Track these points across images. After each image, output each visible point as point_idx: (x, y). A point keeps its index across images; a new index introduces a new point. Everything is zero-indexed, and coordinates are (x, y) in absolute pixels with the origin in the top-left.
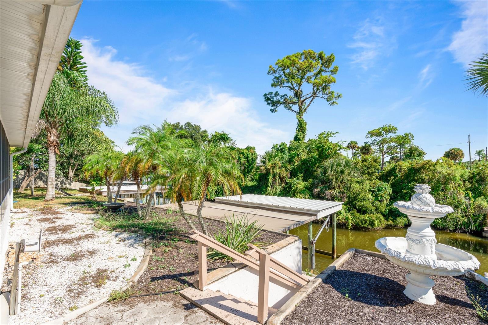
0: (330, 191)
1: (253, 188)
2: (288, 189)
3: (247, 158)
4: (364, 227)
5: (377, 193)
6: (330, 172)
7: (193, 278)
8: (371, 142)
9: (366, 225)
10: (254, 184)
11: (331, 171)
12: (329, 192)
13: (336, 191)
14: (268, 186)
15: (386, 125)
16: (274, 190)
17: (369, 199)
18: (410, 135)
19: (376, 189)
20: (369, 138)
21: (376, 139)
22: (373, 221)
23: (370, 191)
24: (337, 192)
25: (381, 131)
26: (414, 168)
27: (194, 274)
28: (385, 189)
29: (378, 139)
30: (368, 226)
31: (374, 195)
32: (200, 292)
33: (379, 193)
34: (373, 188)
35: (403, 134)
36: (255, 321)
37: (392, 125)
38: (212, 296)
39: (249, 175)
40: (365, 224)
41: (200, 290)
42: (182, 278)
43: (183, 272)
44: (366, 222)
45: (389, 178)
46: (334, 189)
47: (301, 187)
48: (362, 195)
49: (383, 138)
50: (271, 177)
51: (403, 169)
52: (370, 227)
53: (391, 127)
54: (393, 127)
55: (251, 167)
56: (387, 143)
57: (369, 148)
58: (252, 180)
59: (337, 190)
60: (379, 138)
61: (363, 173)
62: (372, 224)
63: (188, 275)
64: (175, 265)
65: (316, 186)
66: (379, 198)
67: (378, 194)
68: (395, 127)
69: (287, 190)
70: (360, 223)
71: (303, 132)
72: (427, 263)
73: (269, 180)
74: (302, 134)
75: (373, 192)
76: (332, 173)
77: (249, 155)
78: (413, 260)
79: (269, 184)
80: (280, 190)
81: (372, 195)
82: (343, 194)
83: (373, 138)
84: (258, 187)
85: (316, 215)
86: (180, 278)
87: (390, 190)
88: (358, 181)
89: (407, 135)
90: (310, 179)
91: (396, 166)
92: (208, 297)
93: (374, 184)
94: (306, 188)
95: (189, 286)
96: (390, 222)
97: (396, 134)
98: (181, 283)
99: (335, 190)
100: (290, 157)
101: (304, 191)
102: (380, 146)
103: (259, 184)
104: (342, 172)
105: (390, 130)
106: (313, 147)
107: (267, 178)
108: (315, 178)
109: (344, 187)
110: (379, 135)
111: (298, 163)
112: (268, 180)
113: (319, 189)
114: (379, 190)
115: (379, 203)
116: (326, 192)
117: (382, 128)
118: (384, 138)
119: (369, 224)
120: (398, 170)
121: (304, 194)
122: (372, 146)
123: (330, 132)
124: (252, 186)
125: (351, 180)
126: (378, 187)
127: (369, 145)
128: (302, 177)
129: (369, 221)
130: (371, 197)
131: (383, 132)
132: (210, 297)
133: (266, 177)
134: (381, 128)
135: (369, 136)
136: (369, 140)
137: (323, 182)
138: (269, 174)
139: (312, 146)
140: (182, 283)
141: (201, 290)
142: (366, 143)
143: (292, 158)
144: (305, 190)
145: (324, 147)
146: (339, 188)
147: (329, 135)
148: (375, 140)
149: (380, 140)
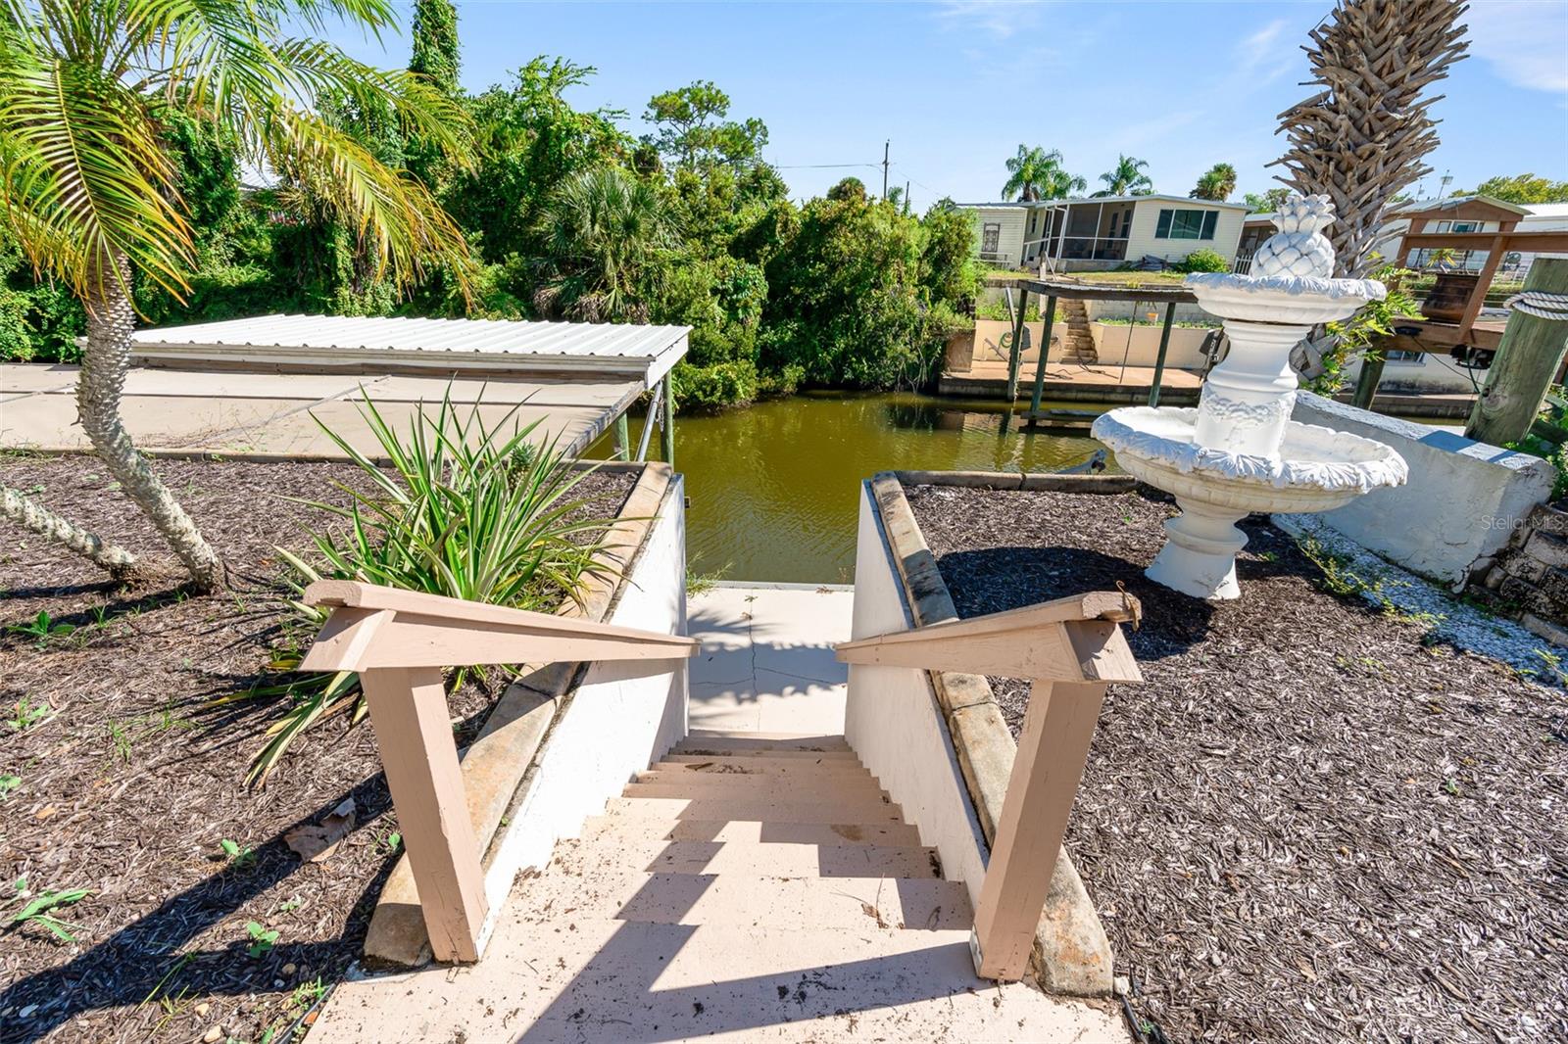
0: (594, 297)
1: (256, 295)
2: (427, 294)
3: (184, 144)
4: (713, 405)
5: (735, 297)
6: (588, 225)
7: (310, 888)
8: (660, 138)
9: (714, 399)
10: (253, 277)
11: (593, 223)
12: (590, 299)
13: (613, 293)
14: (339, 282)
15: (699, 82)
16: (369, 299)
17: (713, 319)
18: (759, 127)
19: (730, 286)
20: (651, 122)
21: (674, 130)
22: (733, 383)
23: (715, 291)
24: (619, 297)
25: (686, 100)
26: (818, 219)
27: (297, 859)
28: (754, 284)
29: (680, 130)
30: (720, 399)
31: (725, 304)
32: (462, 976)
33: (740, 296)
34: (723, 283)
35: (742, 122)
36: (970, 990)
37: (716, 86)
38: (577, 963)
39: (218, 236)
40: (712, 394)
41: (447, 964)
42: (212, 939)
43: (177, 887)
44: (714, 388)
45: (758, 251)
46: (606, 288)
47: (485, 284)
48: (695, 306)
49: (692, 126)
50: (342, 240)
51: (792, 221)
52: (725, 402)
53: (714, 92)
54: (718, 92)
55: (216, 193)
56: (703, 146)
57: (653, 158)
58: (240, 258)
59: (616, 292)
60: (680, 126)
61: (687, 236)
62: (730, 391)
63: (249, 892)
64: (48, 858)
65: (543, 279)
66: (740, 311)
67: (738, 301)
68: (724, 92)
69: (427, 299)
70: (700, 394)
71: (447, 52)
72: (1353, 479)
73: (340, 256)
74: (442, 58)
75: (724, 293)
76: (597, 227)
77: (189, 131)
78: (1316, 477)
79: (342, 274)
80: (394, 298)
81: (720, 304)
82: (637, 306)
83: (666, 125)
84: (278, 288)
85: (640, 376)
86: (189, 947)
87: (764, 288)
88: (677, 258)
89: (752, 125)
90: (511, 254)
91: (775, 212)
92: (556, 989)
93: (722, 268)
94: (501, 285)
95: (334, 976)
96: (769, 382)
97: (728, 119)
98: (234, 990)
99: (608, 292)
100: (409, 157)
101: (497, 298)
102: (685, 153)
103: (279, 278)
104: (630, 226)
105: (712, 102)
106: (507, 122)
107: (324, 249)
108: (533, 246)
109: (636, 281)
110: (682, 115)
111: (446, 186)
112: (333, 256)
113: (555, 290)
114: (738, 289)
115: (739, 330)
116: (584, 299)
117: (689, 90)
118: (697, 129)
119: (723, 393)
120: (779, 225)
121: (501, 309)
122: (662, 152)
123: (562, 64)
124: (246, 288)
125: (654, 255)
126: (736, 279)
127: (654, 149)
128: (477, 245)
129: (723, 384)
130: (719, 310)
131: (691, 105)
132: (567, 976)
133: (316, 243)
134: (685, 91)
135: (653, 113)
136: (654, 130)
137: (565, 264)
138: (331, 230)
139: (504, 114)
140: (245, 989)
141: (462, 963)
142: (645, 139)
143: (422, 160)
144: (503, 297)
145: (552, 124)
146: (622, 285)
147: (558, 76)
148: (670, 132)
149: (685, 135)
